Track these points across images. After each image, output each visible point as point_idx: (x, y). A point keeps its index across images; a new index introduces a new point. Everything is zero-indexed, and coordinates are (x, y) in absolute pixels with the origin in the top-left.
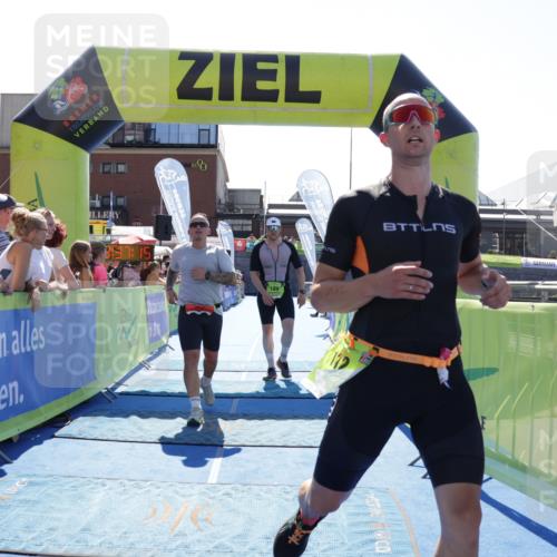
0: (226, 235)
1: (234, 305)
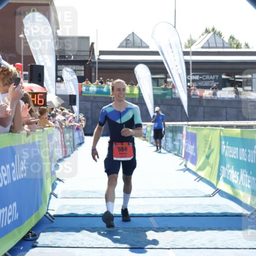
0: (72, 80)
1: (80, 144)
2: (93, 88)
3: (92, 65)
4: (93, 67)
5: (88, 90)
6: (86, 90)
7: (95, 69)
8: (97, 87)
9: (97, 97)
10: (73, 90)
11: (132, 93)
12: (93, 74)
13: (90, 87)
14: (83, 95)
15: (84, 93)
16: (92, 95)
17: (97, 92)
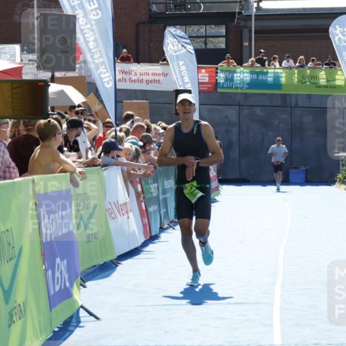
2: (242, 75)
3: (242, 24)
4: (245, 27)
5: (232, 80)
6: (226, 80)
7: (251, 31)
8: (252, 73)
9: (251, 95)
10: (186, 79)
11: (331, 83)
12: (246, 44)
13: (235, 72)
14: (219, 90)
15: (223, 87)
16: (239, 91)
17: (252, 85)
